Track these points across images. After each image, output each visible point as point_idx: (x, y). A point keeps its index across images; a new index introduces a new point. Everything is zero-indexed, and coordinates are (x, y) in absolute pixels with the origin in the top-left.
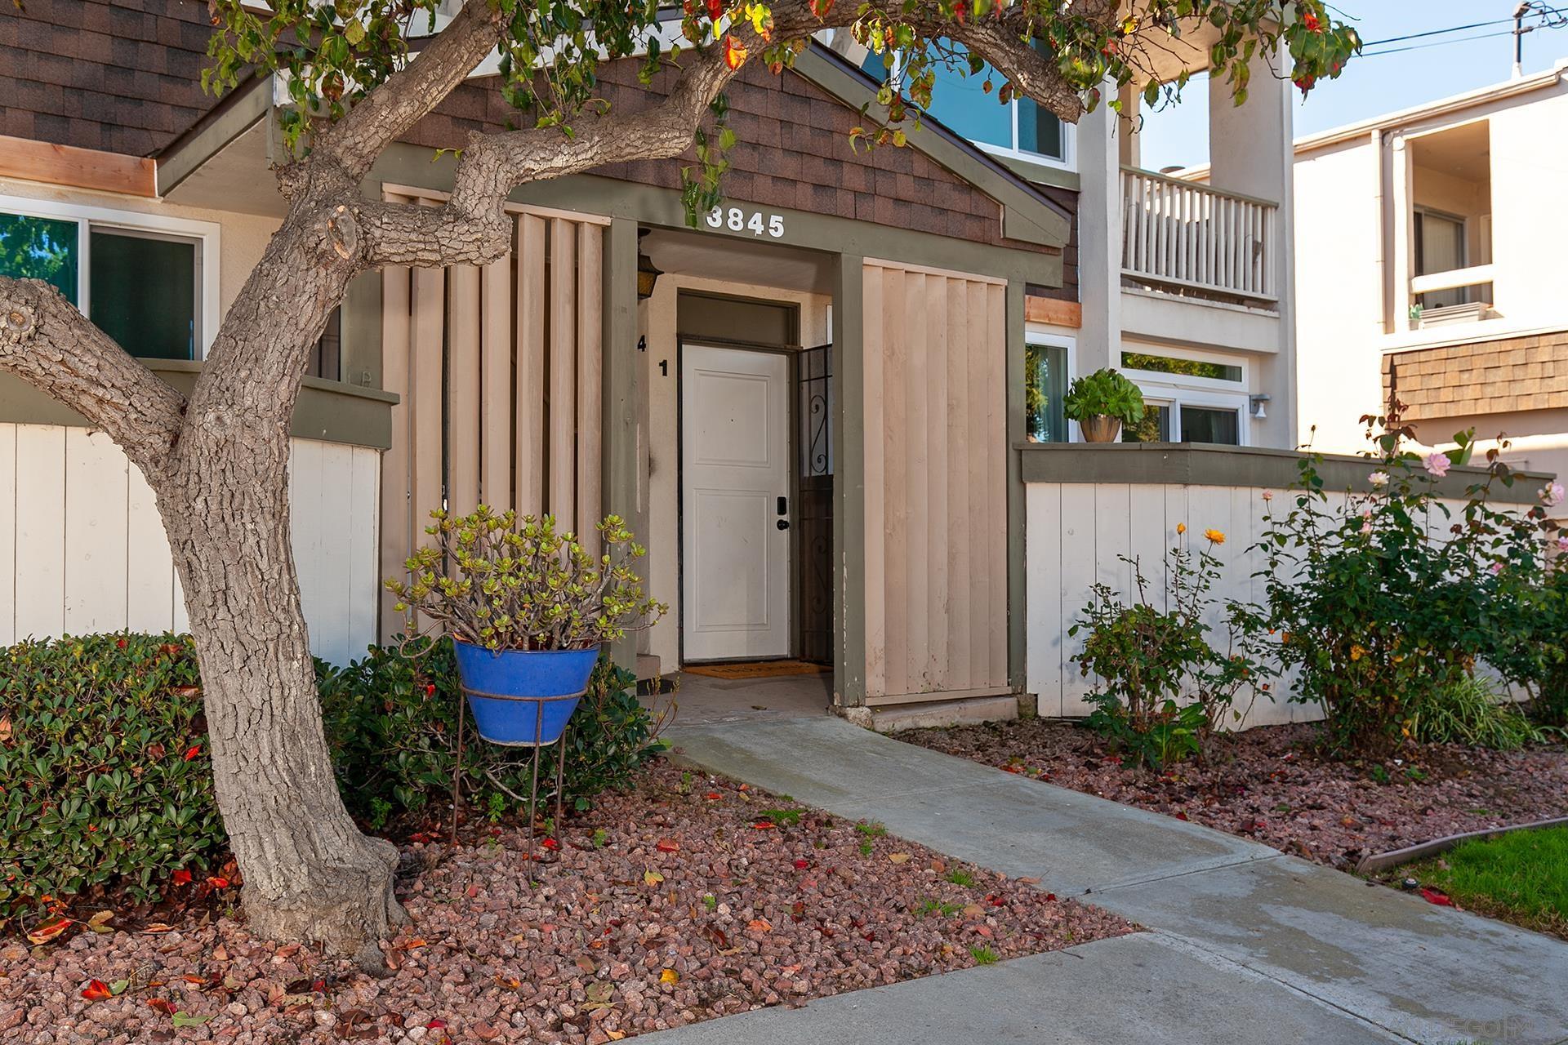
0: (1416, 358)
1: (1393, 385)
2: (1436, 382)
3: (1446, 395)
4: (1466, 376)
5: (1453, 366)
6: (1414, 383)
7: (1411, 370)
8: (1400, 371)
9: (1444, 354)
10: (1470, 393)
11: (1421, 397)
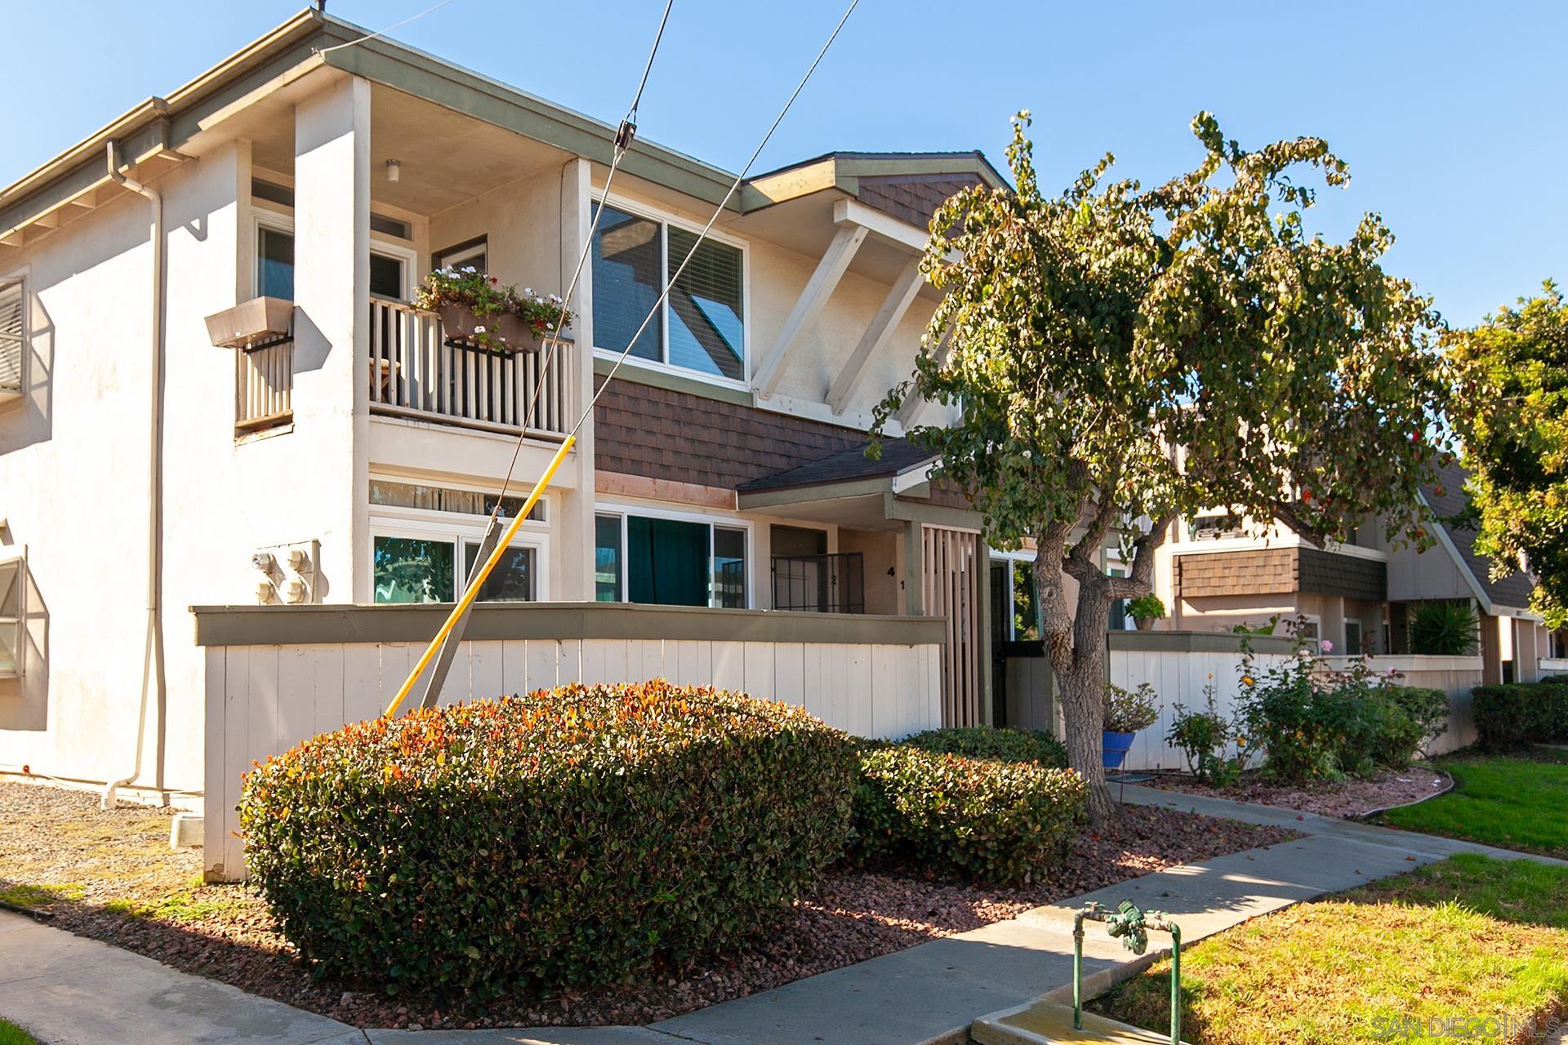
0: (1195, 558)
1: (1180, 575)
2: (1208, 574)
3: (1215, 582)
4: (1227, 571)
5: (1219, 565)
6: (1194, 574)
7: (1192, 566)
8: (1184, 566)
9: (1213, 557)
10: (1230, 582)
11: (1199, 583)
